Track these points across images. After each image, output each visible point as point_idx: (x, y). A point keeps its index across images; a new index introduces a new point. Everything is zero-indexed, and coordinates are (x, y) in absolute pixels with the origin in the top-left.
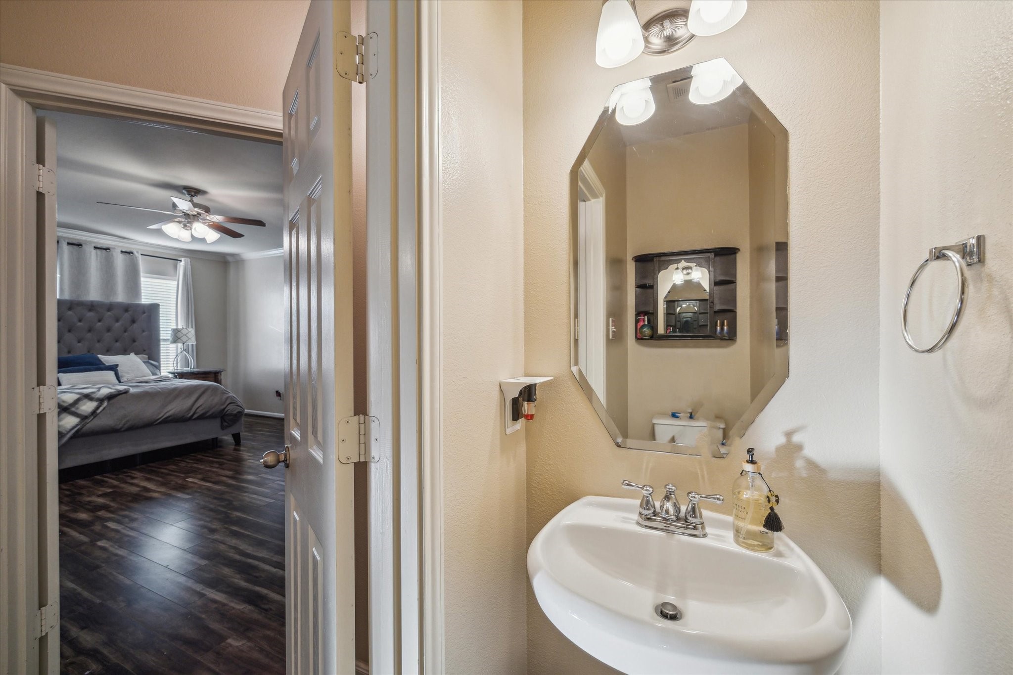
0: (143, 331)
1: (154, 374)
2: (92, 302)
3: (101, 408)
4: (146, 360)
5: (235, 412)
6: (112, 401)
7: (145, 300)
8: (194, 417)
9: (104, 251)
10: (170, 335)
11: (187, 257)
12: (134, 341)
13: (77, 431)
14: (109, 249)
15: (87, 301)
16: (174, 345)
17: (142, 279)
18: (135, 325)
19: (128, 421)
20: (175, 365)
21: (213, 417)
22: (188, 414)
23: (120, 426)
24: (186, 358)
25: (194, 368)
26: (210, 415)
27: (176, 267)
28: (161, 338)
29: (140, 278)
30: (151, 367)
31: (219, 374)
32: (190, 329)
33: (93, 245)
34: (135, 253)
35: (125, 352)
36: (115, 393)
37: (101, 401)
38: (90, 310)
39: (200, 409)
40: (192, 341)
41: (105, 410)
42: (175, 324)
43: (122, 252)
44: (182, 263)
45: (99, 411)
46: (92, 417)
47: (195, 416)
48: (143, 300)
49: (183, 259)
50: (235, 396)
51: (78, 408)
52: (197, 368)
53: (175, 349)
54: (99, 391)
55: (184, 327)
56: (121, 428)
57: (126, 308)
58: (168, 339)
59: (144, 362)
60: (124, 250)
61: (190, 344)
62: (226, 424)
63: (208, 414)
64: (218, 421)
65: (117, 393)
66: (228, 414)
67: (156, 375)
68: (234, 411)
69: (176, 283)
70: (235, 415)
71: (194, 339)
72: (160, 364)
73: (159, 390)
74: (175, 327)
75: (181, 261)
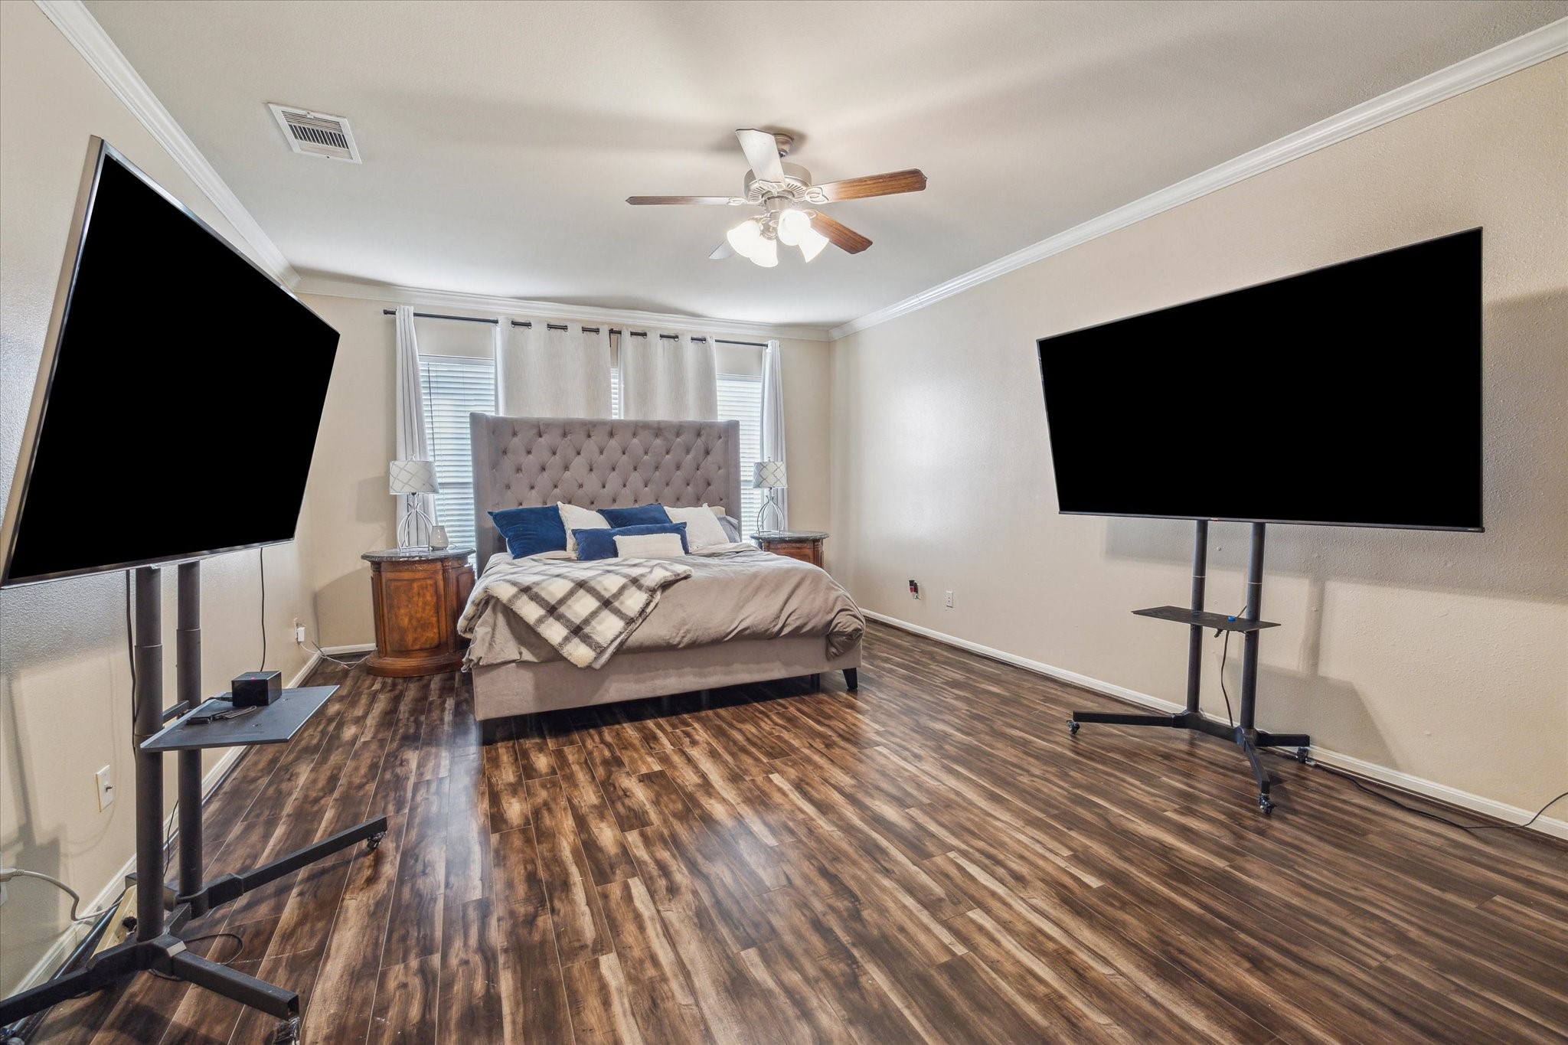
0: (719, 468)
1: (732, 540)
2: (659, 422)
3: (652, 605)
4: (722, 516)
5: (849, 630)
6: (669, 592)
7: (722, 417)
8: (783, 634)
9: (672, 340)
10: (752, 474)
11: (775, 338)
12: (709, 484)
13: (622, 644)
14: (677, 337)
15: (654, 421)
16: (758, 491)
17: (718, 383)
18: (709, 458)
19: (688, 631)
20: (760, 523)
21: (813, 634)
22: (774, 626)
23: (678, 639)
24: (774, 514)
25: (784, 531)
26: (808, 631)
27: (760, 357)
28: (742, 478)
29: (715, 382)
30: (728, 526)
31: (820, 543)
32: (779, 464)
33: (659, 333)
34: (708, 339)
35: (697, 502)
36: (671, 579)
37: (652, 591)
38: (657, 436)
39: (792, 618)
40: (782, 484)
41: (657, 608)
42: (759, 456)
43: (693, 339)
44: (769, 350)
45: (648, 610)
46: (641, 620)
47: (786, 631)
48: (719, 417)
49: (769, 343)
50: (849, 595)
51: (622, 603)
52: (789, 531)
53: (760, 496)
54: (651, 572)
55: (772, 460)
56: (679, 644)
57: (699, 430)
58: (751, 481)
59: (720, 519)
60: (695, 337)
61: (779, 488)
62: (834, 650)
63: (804, 630)
64: (821, 644)
65: (673, 578)
66: (838, 632)
67: (735, 541)
68: (849, 626)
69: (760, 385)
70: (850, 636)
71: (784, 481)
72: (740, 522)
73: (732, 575)
74: (759, 461)
75: (767, 346)
